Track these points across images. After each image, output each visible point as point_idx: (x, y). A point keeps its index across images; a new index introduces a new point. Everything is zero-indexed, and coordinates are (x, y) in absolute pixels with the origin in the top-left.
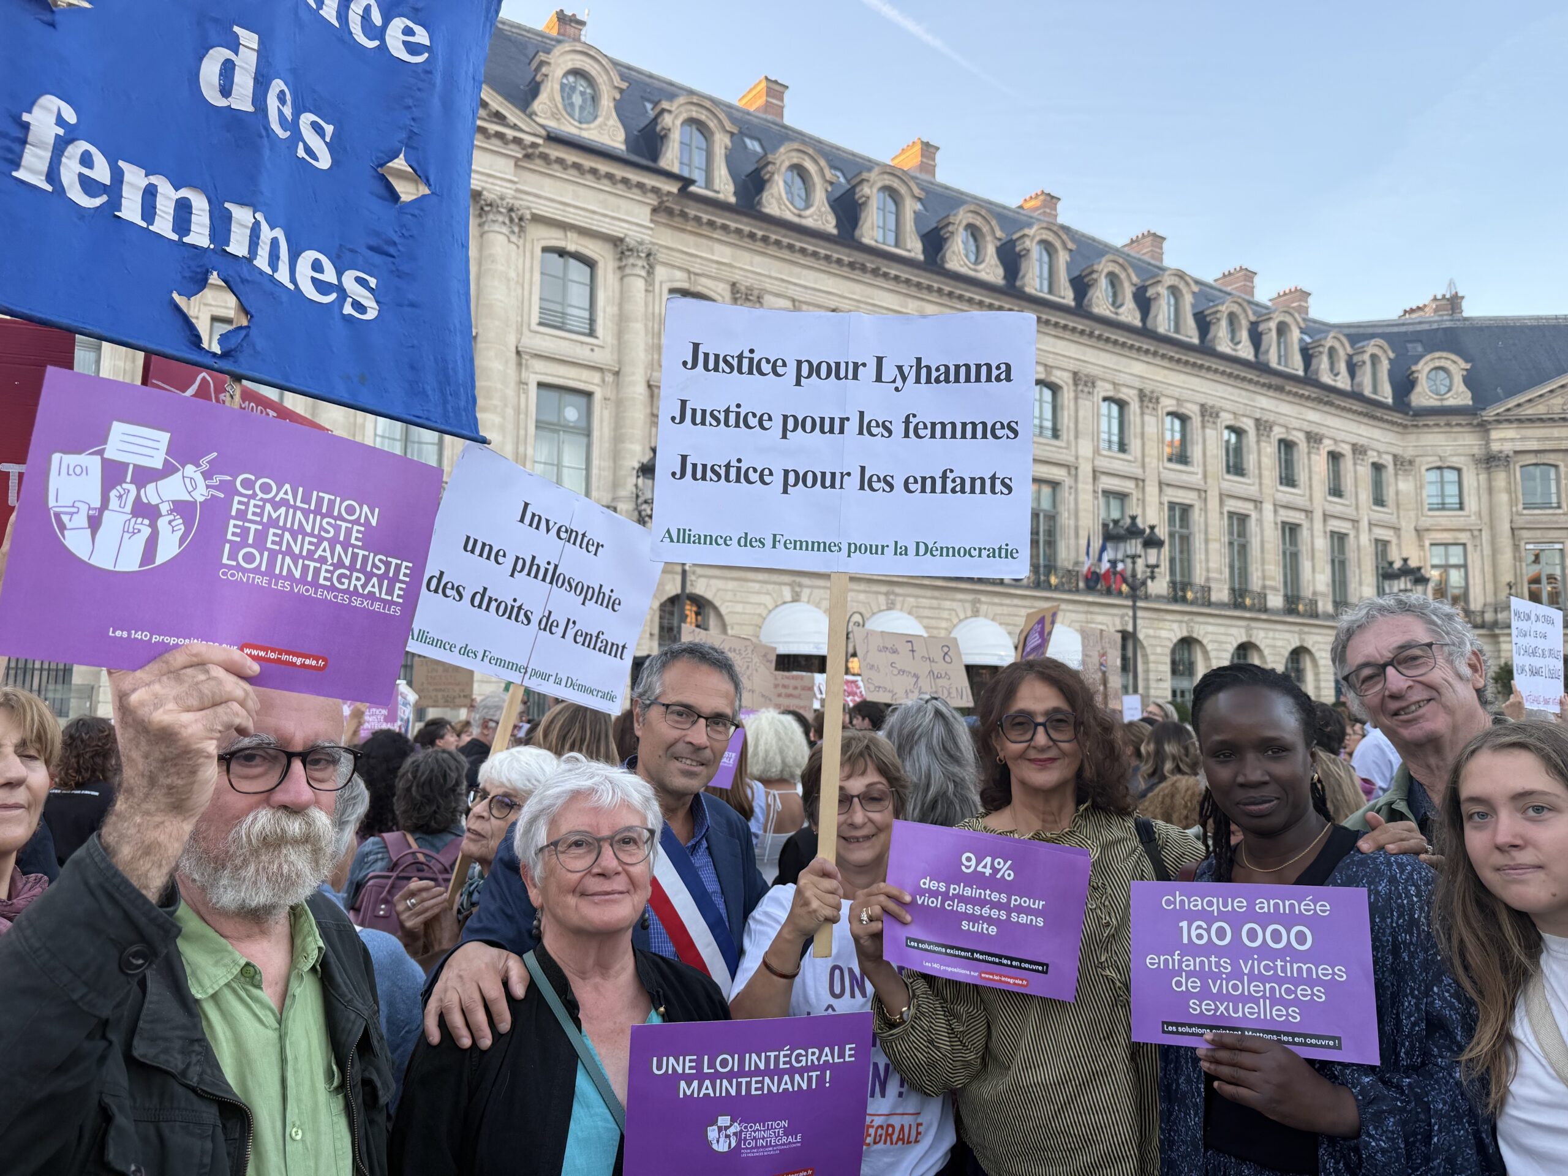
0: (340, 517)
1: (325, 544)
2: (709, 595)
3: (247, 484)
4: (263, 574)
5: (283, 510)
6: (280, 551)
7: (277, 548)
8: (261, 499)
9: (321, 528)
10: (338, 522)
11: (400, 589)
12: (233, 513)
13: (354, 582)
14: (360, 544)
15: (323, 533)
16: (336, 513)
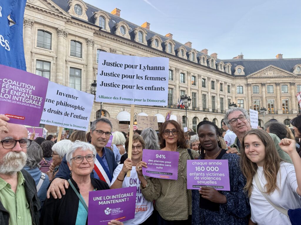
0: (27, 88)
1: (24, 94)
2: (106, 110)
3: (6, 81)
4: (10, 100)
5: (14, 86)
6: (13, 95)
7: (13, 94)
8: (9, 84)
9: (23, 90)
10: (26, 89)
11: (40, 103)
12: (3, 87)
13: (30, 101)
14: (31, 94)
15: (23, 91)
16: (26, 87)
